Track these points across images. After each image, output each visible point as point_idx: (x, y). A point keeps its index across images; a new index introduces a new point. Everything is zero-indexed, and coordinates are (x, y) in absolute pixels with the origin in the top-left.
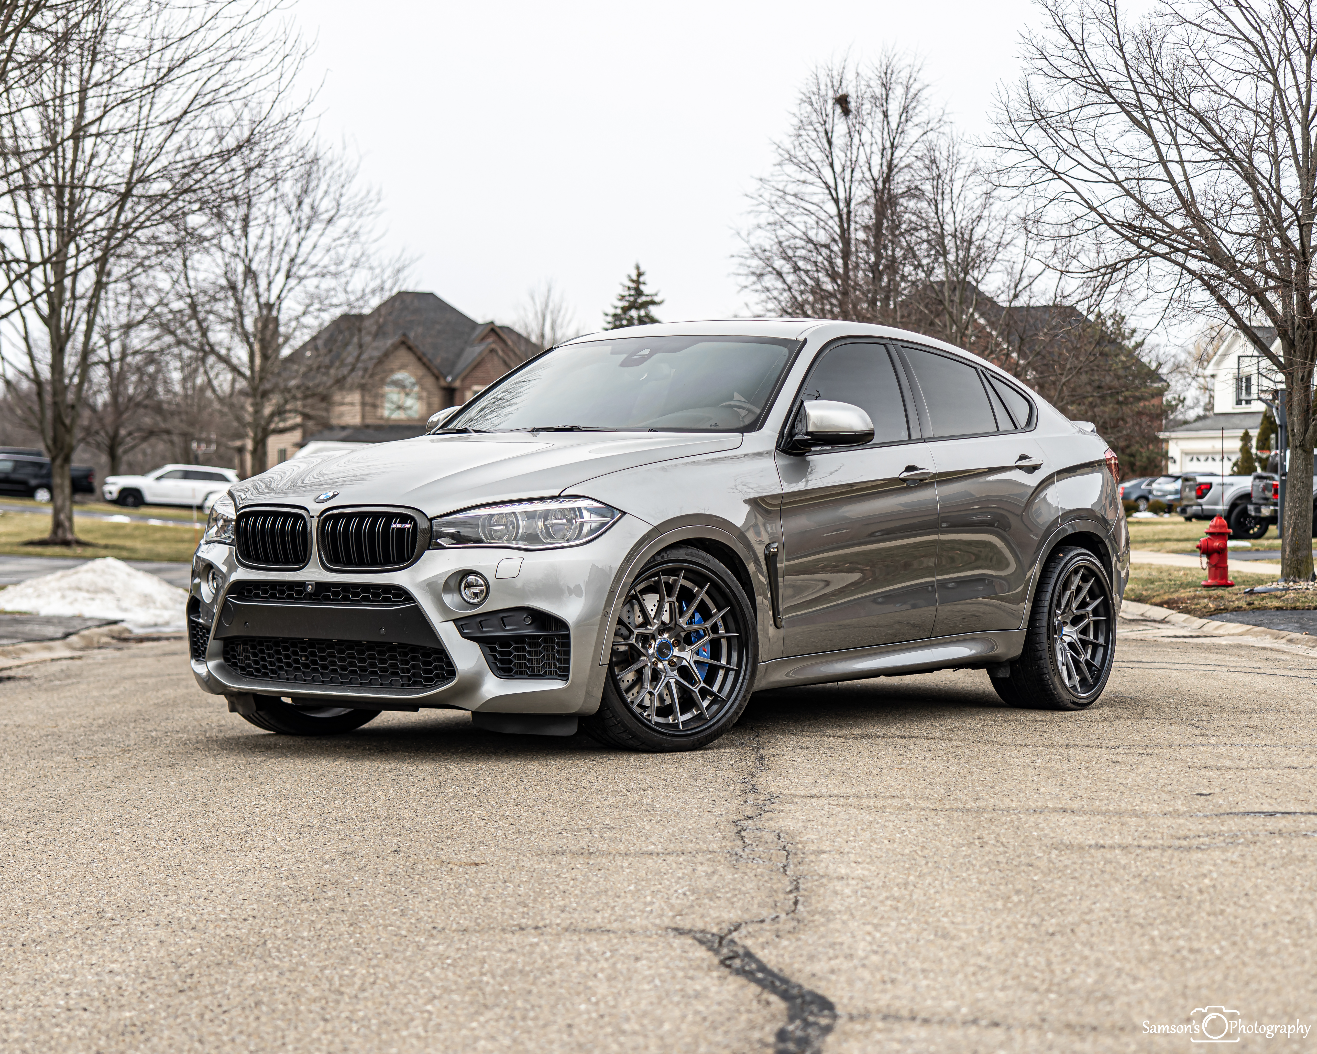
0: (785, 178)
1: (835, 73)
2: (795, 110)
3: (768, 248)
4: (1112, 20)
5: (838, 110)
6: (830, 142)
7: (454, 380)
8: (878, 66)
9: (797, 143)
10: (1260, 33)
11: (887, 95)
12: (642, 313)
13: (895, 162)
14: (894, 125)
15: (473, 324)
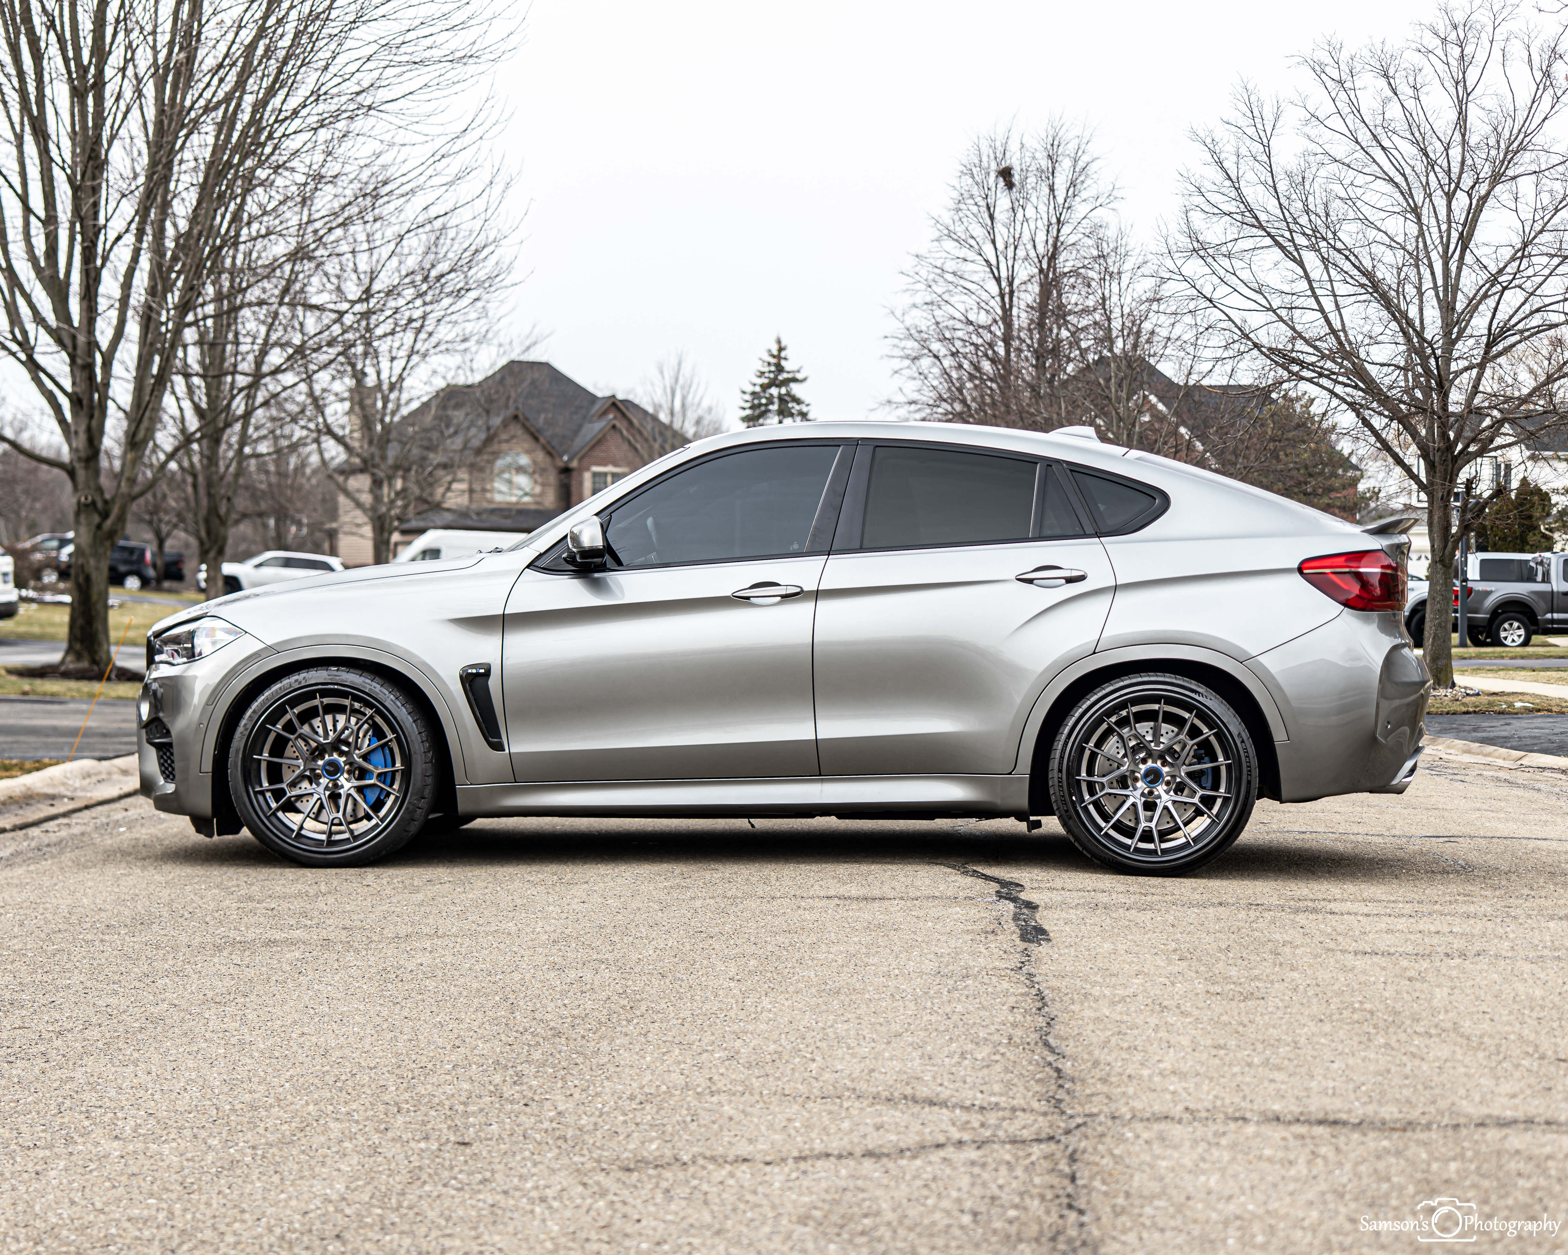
0: (944, 255)
1: (998, 144)
2: (955, 183)
3: (924, 328)
4: (1266, 159)
5: (1001, 183)
6: (992, 217)
7: (571, 459)
8: (1044, 136)
9: (956, 218)
10: (1404, 175)
11: (1054, 169)
12: (783, 391)
13: (1061, 239)
14: (1060, 200)
15: (593, 398)
